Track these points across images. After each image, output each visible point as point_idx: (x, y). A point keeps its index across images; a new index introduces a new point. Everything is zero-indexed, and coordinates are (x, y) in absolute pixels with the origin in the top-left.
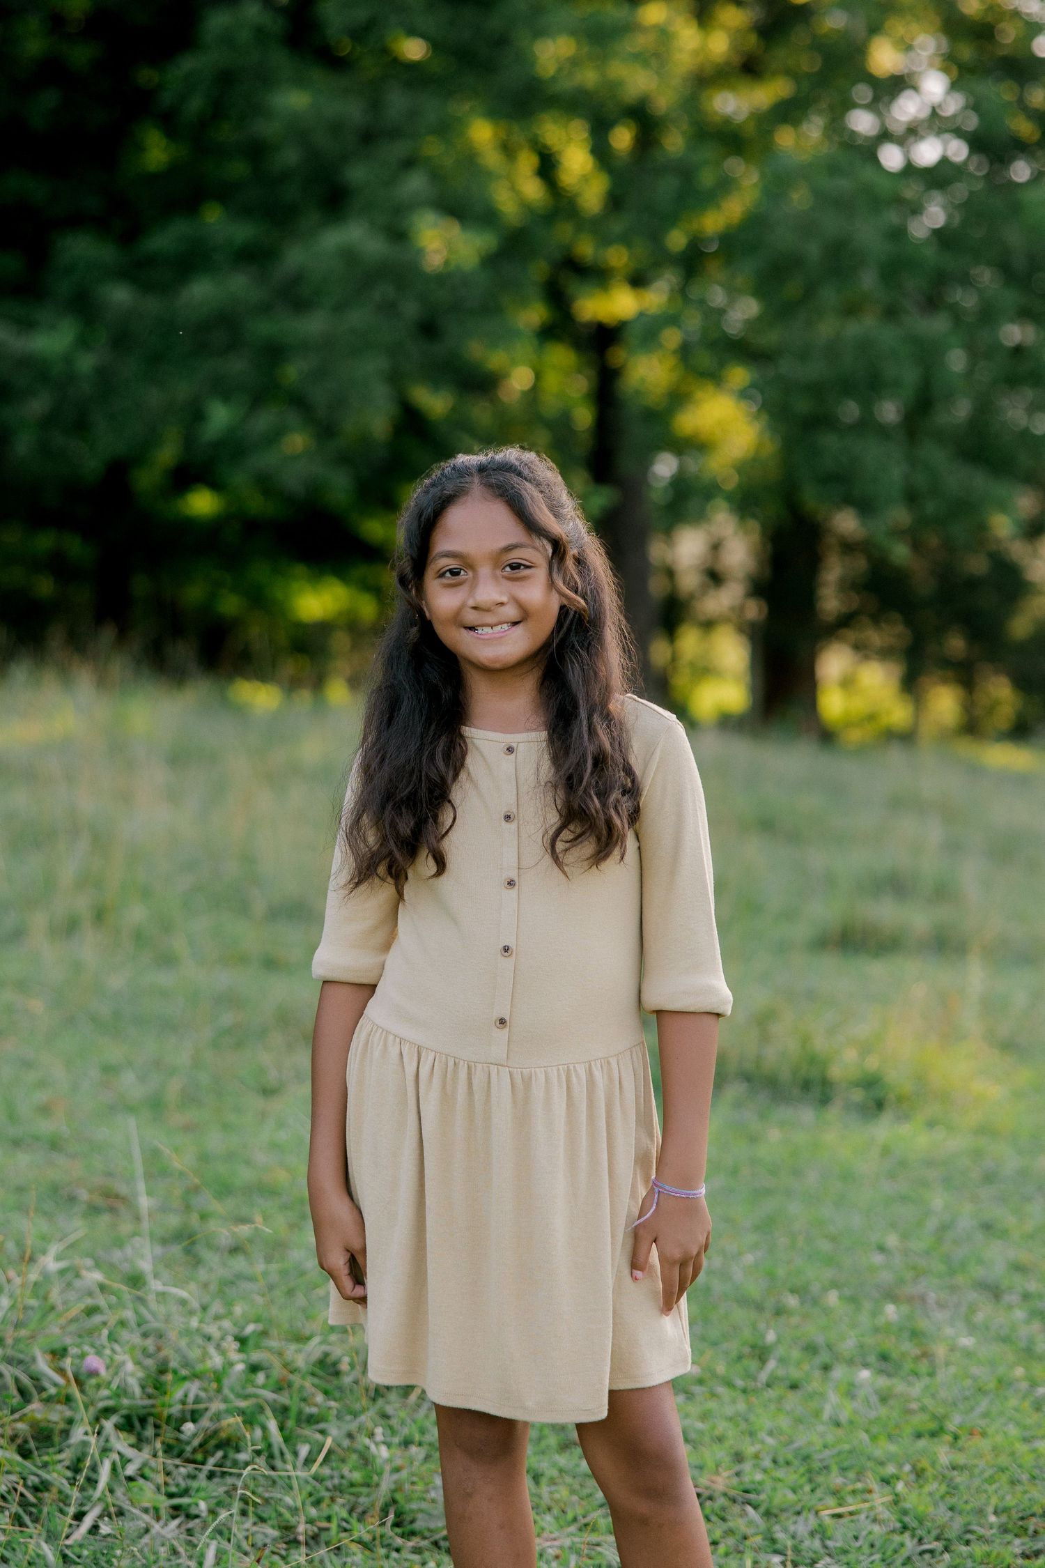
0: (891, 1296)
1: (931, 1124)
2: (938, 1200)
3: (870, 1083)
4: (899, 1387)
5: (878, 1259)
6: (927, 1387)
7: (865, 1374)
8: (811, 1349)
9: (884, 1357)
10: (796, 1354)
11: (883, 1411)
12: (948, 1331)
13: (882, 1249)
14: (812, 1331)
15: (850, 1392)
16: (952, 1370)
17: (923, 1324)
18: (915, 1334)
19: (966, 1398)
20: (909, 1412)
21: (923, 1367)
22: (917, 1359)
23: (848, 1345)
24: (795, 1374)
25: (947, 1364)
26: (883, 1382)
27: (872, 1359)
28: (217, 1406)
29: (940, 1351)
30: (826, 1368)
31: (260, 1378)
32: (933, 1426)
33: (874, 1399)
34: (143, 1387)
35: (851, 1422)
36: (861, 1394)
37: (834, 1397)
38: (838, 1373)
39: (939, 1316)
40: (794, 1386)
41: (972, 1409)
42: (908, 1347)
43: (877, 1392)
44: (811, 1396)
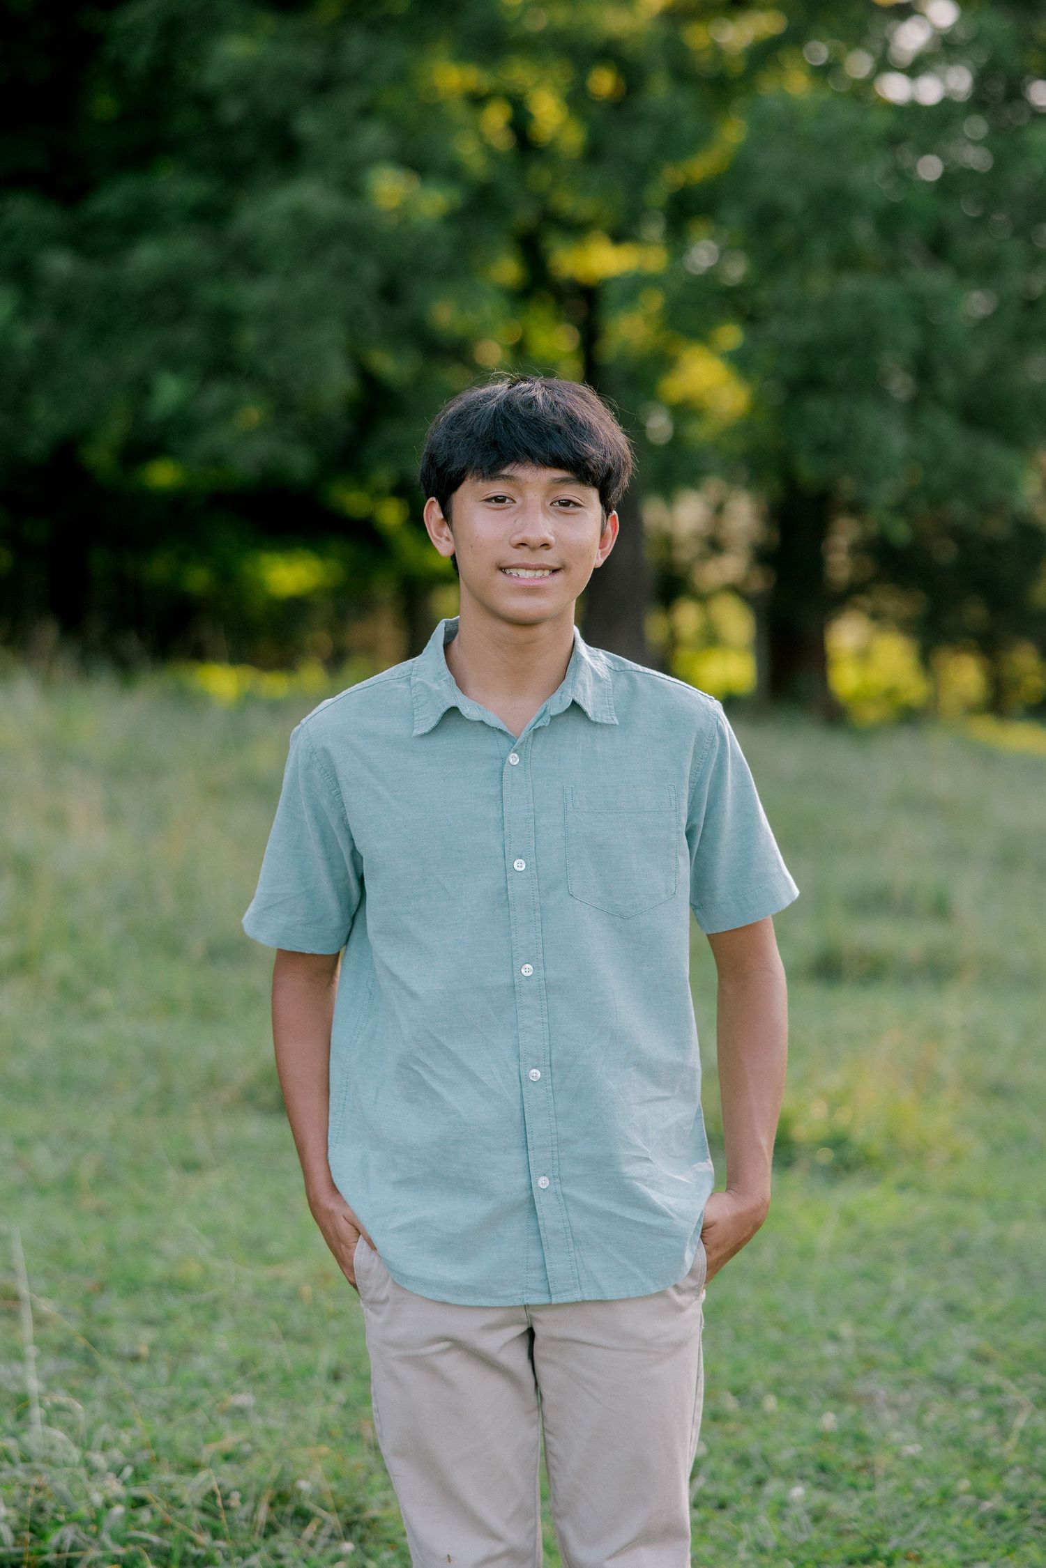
0: (838, 1396)
1: (902, 1187)
2: (901, 1277)
3: (838, 1142)
4: (837, 1505)
5: (829, 1350)
6: (865, 1503)
7: (798, 1492)
8: (744, 1461)
9: (822, 1469)
10: (728, 1467)
11: (814, 1535)
12: (896, 1436)
13: (834, 1338)
14: (749, 1441)
15: (782, 1509)
16: (894, 1483)
17: (869, 1429)
18: (860, 1439)
19: (906, 1515)
20: (840, 1533)
21: (863, 1480)
22: (859, 1469)
23: (785, 1457)
24: (725, 1491)
25: (889, 1476)
26: (819, 1497)
27: (810, 1470)
28: (93, 1553)
29: (883, 1460)
30: (760, 1482)
31: (145, 1516)
32: (866, 1550)
33: (806, 1520)
34: (15, 1532)
35: (779, 1548)
36: (794, 1512)
37: (763, 1520)
38: (773, 1487)
39: (888, 1417)
40: (722, 1506)
41: (912, 1527)
42: (849, 1456)
43: (809, 1512)
44: (739, 1517)
